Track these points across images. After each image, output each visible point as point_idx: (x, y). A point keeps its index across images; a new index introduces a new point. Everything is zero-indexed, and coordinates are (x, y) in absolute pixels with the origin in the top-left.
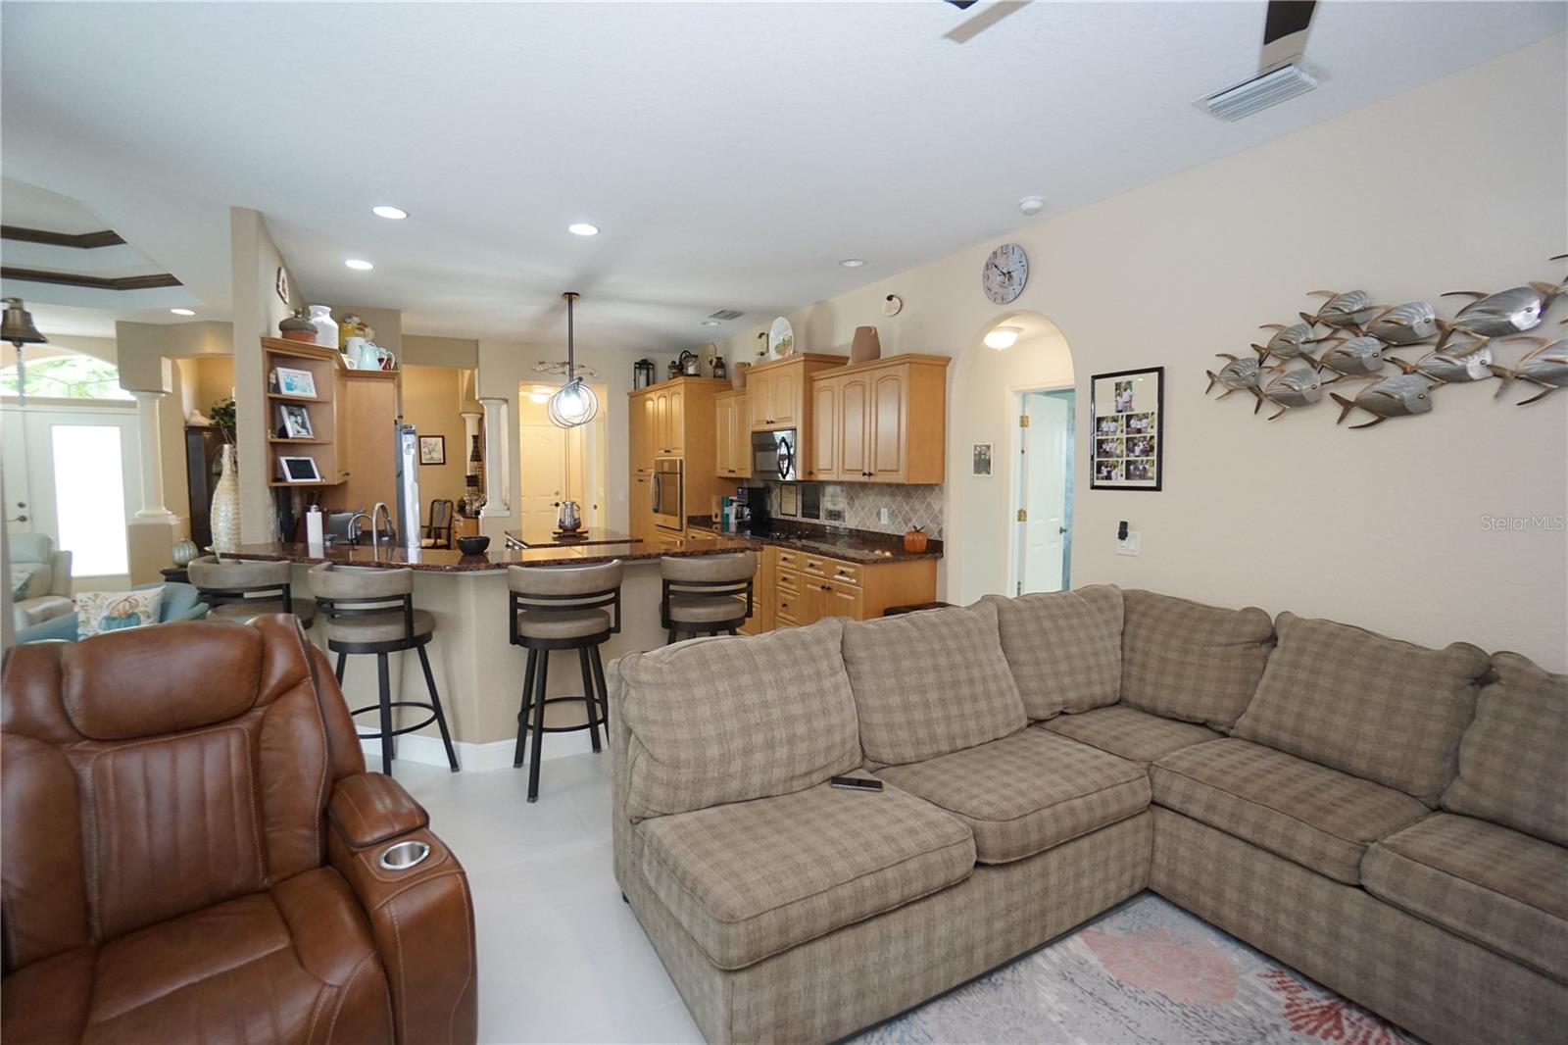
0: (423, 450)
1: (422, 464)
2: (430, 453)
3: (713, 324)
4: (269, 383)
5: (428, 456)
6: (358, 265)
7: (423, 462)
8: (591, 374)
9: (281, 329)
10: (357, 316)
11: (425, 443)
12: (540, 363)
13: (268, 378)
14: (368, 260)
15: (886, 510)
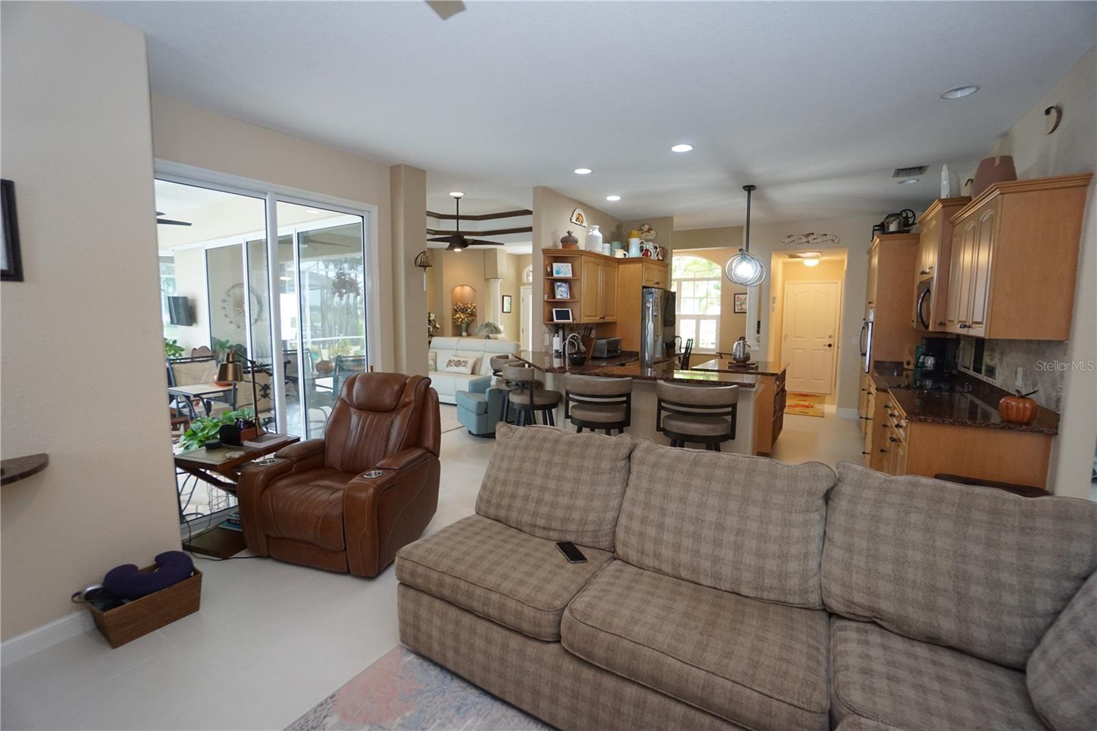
0: (736, 303)
1: (735, 312)
2: (741, 305)
3: (912, 181)
4: (547, 271)
5: (740, 308)
6: (613, 198)
7: (736, 311)
8: (832, 240)
9: (562, 242)
10: (647, 224)
11: (738, 298)
12: (789, 237)
13: (547, 269)
14: (616, 195)
15: (1022, 369)
